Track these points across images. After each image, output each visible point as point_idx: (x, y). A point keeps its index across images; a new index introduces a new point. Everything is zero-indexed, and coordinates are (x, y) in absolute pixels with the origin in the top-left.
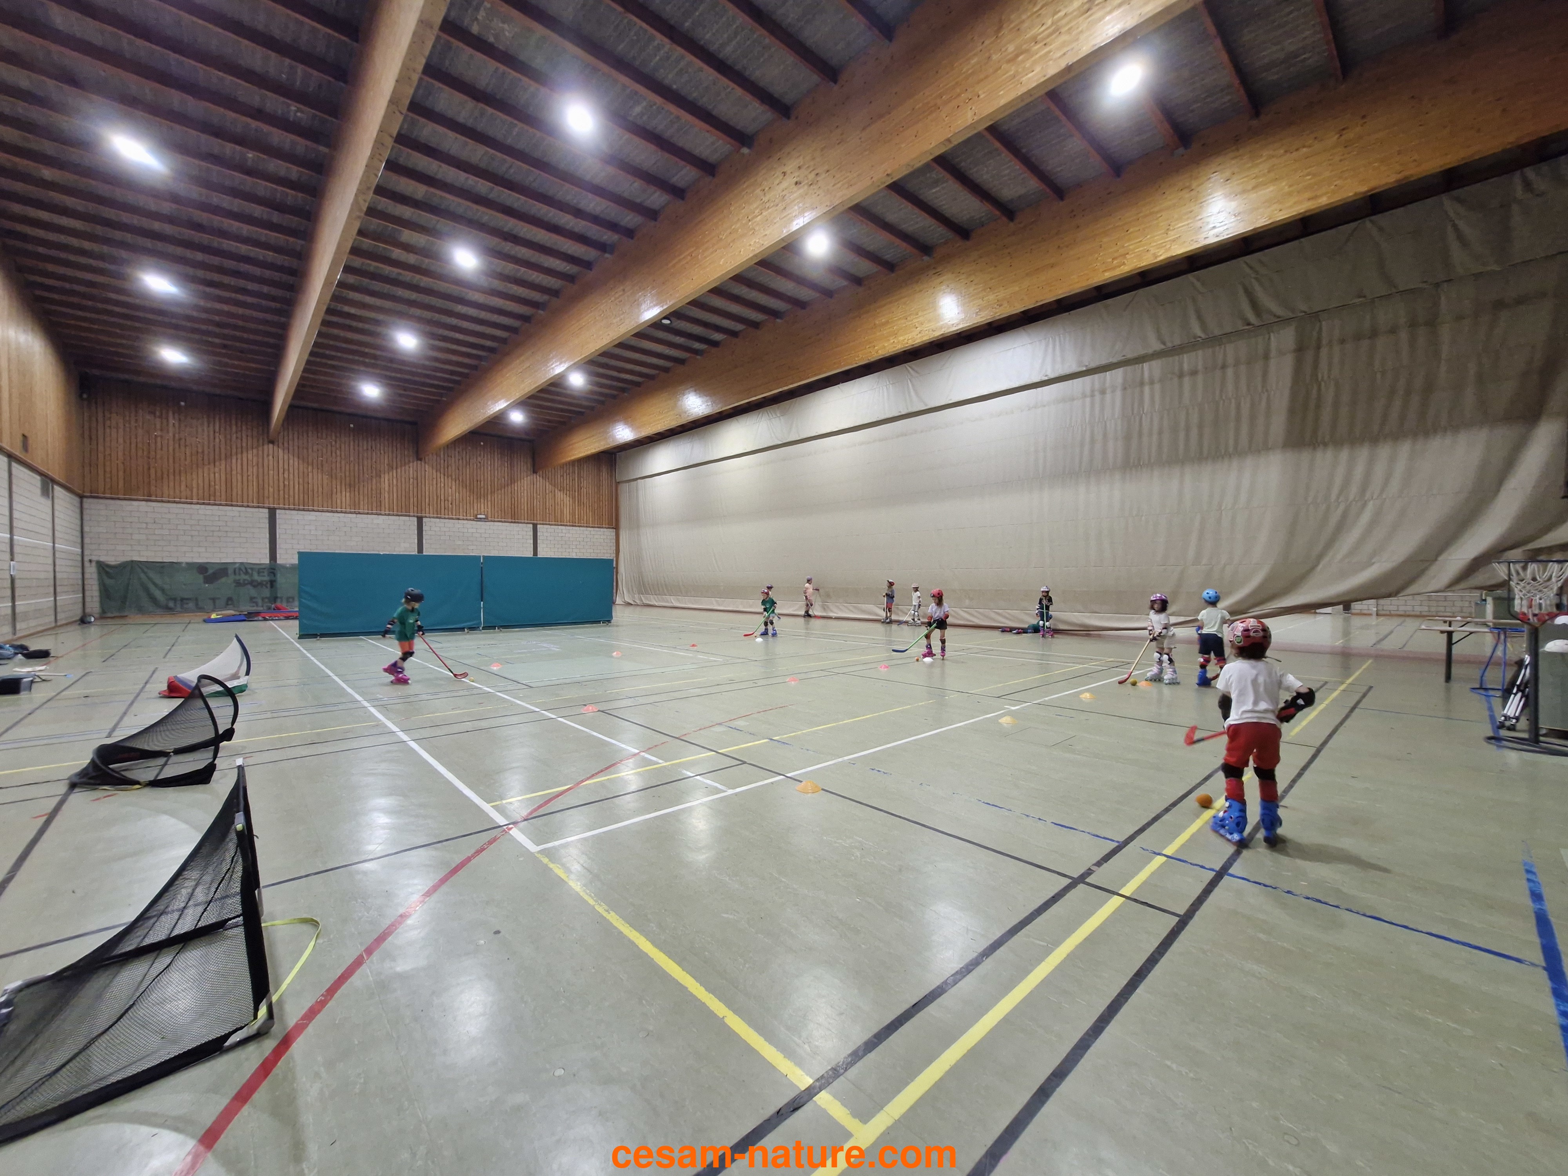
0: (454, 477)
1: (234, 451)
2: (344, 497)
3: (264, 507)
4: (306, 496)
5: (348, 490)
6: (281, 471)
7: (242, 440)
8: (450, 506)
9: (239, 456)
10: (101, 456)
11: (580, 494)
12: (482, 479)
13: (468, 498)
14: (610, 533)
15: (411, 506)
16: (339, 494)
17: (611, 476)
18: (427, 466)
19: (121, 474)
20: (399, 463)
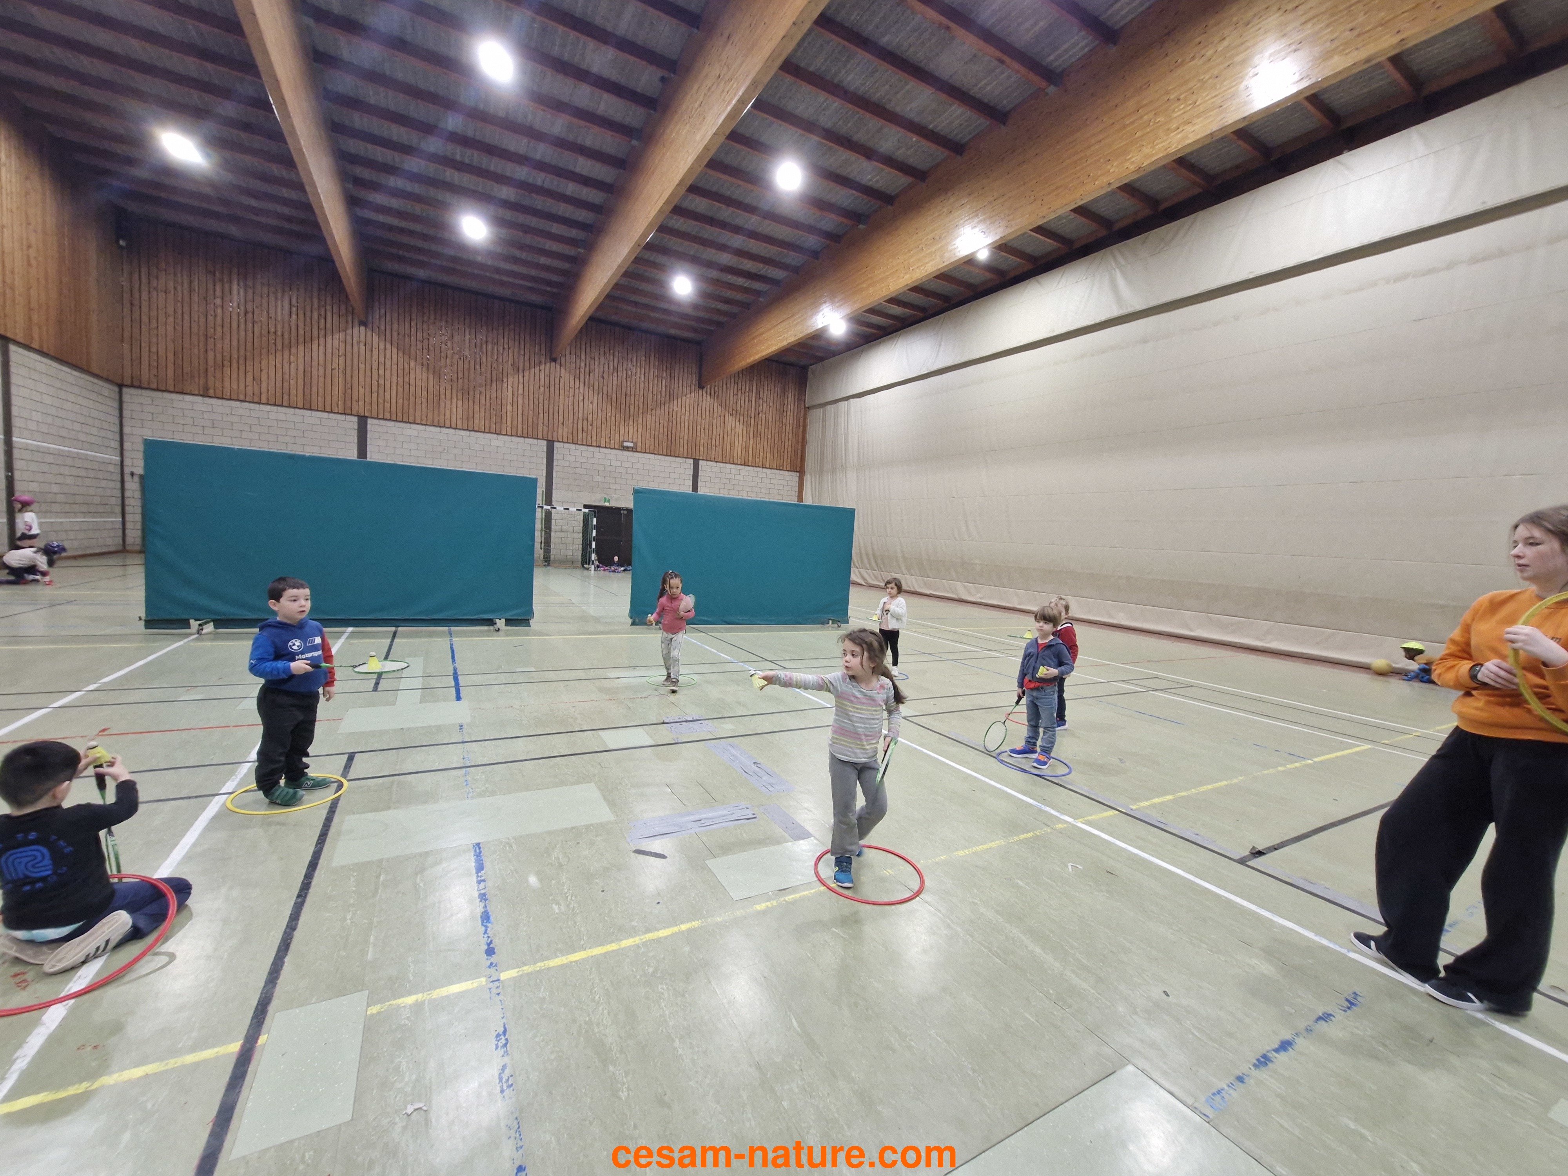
0: (596, 387)
1: (315, 334)
2: (455, 407)
3: (351, 415)
4: (406, 402)
5: (460, 397)
6: (375, 366)
7: (325, 318)
8: (590, 427)
9: (322, 340)
10: (144, 328)
11: (757, 423)
12: (633, 393)
13: (613, 418)
14: (793, 477)
15: (541, 425)
16: (448, 403)
17: (799, 399)
18: (563, 370)
19: (171, 357)
20: (527, 364)
